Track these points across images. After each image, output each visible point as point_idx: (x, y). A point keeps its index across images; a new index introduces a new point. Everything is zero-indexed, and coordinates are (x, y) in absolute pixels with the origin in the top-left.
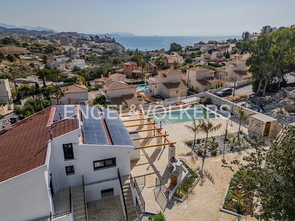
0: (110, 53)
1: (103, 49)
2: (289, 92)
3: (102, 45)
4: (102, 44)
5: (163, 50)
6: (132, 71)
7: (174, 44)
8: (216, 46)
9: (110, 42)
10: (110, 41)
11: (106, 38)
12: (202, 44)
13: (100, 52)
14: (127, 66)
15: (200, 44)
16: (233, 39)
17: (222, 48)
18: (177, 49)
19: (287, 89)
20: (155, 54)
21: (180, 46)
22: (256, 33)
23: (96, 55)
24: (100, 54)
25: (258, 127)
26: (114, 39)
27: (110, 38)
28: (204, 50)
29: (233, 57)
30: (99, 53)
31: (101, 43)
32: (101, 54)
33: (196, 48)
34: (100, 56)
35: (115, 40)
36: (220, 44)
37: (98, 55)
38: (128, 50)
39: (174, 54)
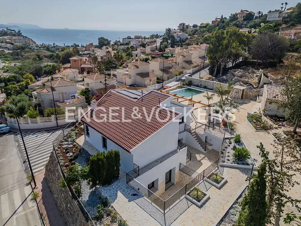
0: (22, 48)
1: (12, 44)
2: (235, 73)
3: (8, 39)
4: (6, 37)
5: (92, 44)
6: (81, 66)
7: (102, 38)
8: (145, 40)
9: (16, 36)
10: (15, 34)
11: (9, 30)
12: (131, 38)
13: (9, 47)
14: (75, 61)
15: (128, 38)
16: (156, 34)
17: (151, 42)
18: (106, 43)
19: (232, 71)
20: (84, 49)
21: (107, 40)
22: (174, 29)
23: (3, 51)
24: (9, 49)
25: (237, 94)
26: (19, 32)
27: (14, 31)
28: (134, 44)
29: (169, 50)
30: (6, 48)
31: (3, 36)
32: (11, 49)
33: (125, 42)
34: (11, 52)
35: (21, 33)
36: (147, 39)
37: (7, 51)
38: (42, 45)
39: (109, 49)
